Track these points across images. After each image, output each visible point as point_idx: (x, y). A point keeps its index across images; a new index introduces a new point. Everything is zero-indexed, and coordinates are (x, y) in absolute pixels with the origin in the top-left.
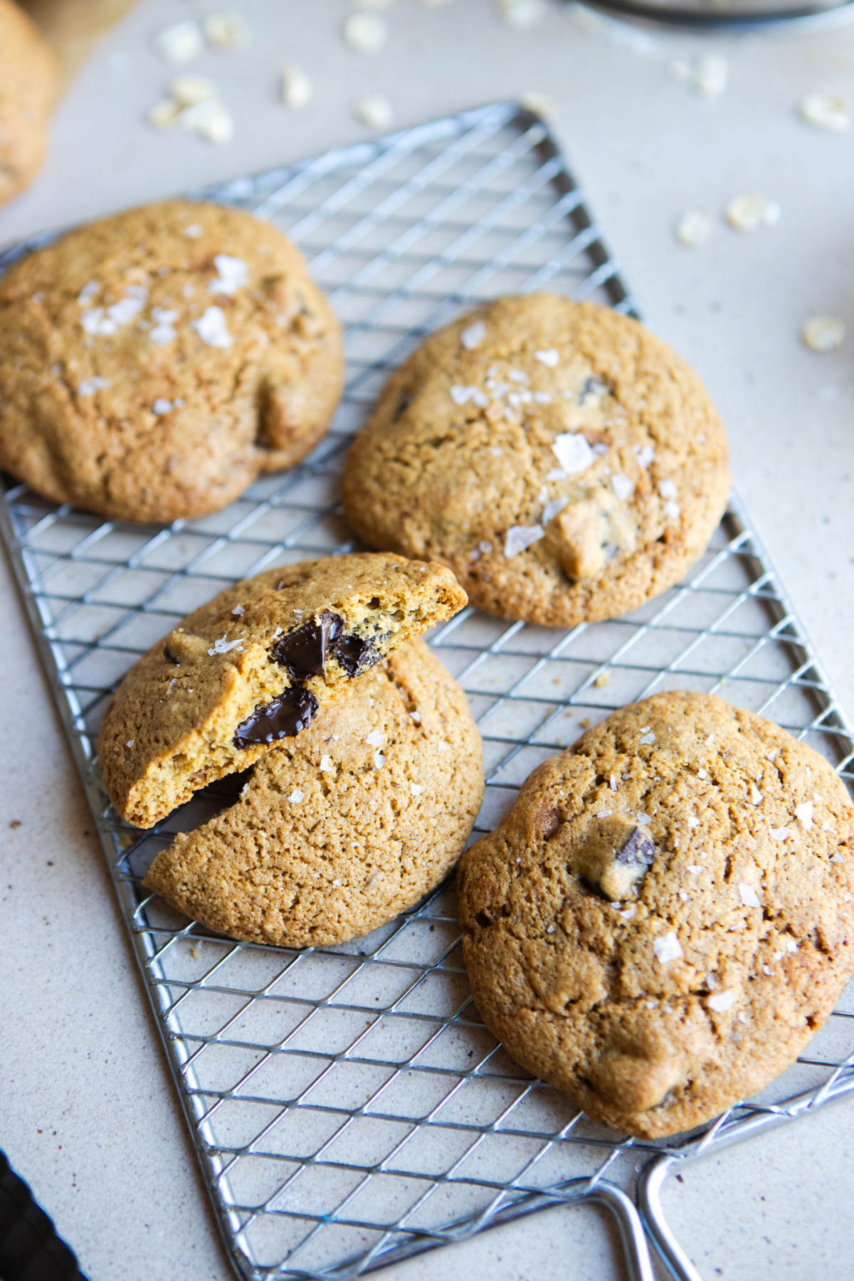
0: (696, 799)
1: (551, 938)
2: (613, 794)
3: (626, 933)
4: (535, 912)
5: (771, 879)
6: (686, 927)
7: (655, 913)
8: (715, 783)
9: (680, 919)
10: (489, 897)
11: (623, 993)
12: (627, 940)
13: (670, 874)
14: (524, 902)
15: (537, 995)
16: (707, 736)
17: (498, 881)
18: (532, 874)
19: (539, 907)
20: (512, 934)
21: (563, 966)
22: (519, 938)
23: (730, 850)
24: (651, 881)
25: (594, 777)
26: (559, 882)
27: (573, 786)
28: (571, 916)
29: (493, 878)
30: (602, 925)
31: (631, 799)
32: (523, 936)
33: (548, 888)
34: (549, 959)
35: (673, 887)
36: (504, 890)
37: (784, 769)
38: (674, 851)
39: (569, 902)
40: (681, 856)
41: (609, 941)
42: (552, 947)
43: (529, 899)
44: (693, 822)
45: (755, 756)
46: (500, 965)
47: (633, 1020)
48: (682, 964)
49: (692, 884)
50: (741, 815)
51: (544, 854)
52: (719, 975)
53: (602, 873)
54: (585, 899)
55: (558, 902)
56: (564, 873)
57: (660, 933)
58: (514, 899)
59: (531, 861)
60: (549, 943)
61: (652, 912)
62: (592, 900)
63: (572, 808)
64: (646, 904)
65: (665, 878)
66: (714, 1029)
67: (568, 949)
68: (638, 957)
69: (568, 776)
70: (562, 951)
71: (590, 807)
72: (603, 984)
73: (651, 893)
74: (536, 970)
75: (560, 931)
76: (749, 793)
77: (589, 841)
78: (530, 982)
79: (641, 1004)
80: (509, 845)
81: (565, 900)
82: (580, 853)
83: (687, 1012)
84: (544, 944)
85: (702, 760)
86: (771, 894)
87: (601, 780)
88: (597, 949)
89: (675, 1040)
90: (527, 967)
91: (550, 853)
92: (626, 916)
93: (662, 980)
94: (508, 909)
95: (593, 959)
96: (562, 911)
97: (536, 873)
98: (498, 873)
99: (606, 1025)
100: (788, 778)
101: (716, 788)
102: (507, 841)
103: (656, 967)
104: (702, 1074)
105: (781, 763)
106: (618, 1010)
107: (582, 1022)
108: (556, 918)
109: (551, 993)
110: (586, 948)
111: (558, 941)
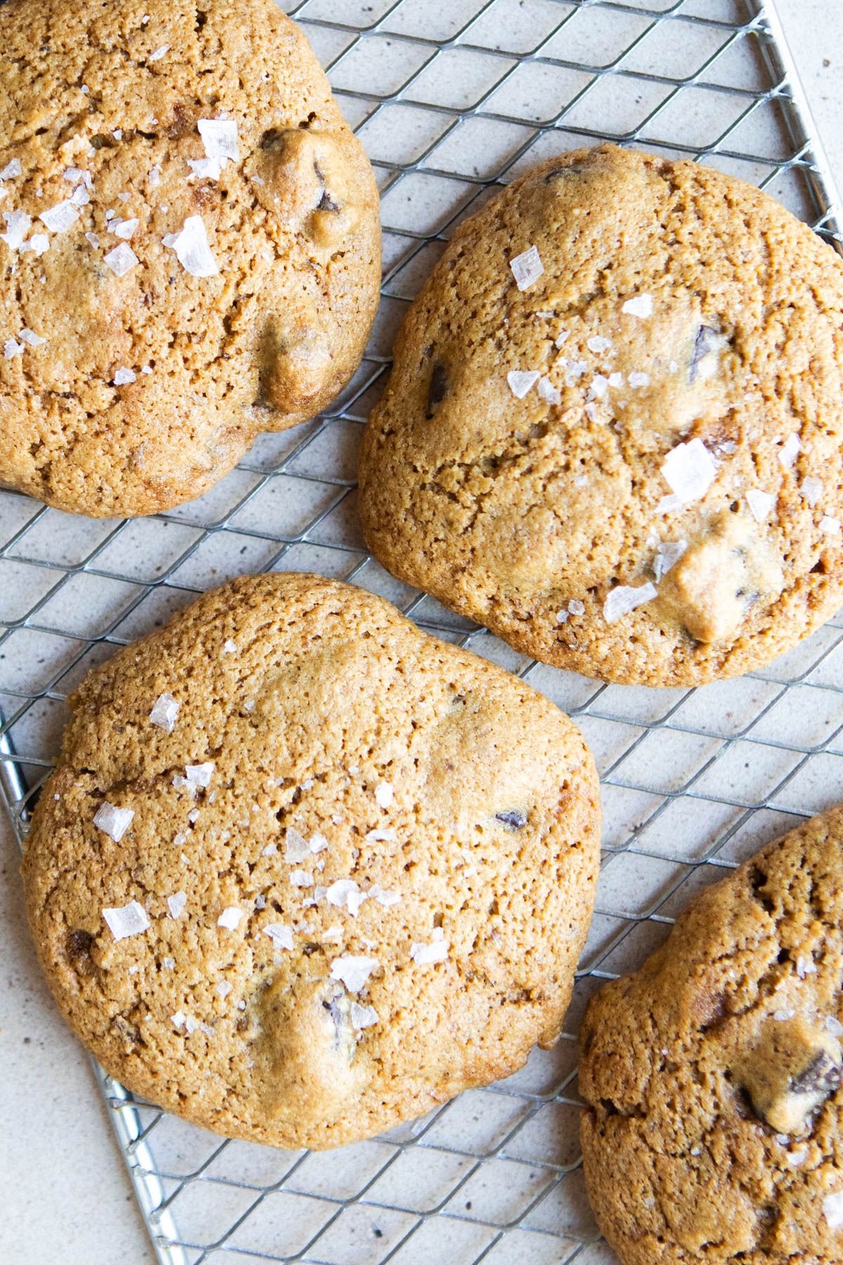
1: (695, 1162)
2: (799, 985)
3: (790, 1179)
4: (678, 1125)
10: (621, 1086)
11: (775, 1248)
12: (790, 1189)
14: (665, 1108)
15: (667, 1224)
17: (635, 1068)
18: (679, 1074)
19: (683, 1120)
20: (645, 1141)
21: (704, 1204)
22: (652, 1150)
25: (777, 953)
26: (714, 1092)
27: (748, 963)
28: (722, 1142)
29: (628, 1062)
30: (761, 1164)
31: (822, 994)
32: (659, 1150)
33: (699, 1098)
34: (688, 1188)
36: (642, 1084)
39: (723, 1122)
41: (768, 1187)
42: (694, 1174)
43: (671, 1105)
51: (699, 1052)
53: (770, 1105)
54: (745, 1125)
55: (709, 1120)
56: (722, 1080)
58: (652, 1102)
59: (680, 1057)
60: (692, 1167)
61: (826, 1159)
62: (753, 1128)
63: (742, 998)
64: (820, 1146)
67: (715, 1183)
68: (800, 1213)
69: (743, 946)
70: (707, 1183)
71: (766, 1001)
72: (754, 1233)
74: (670, 1197)
75: (706, 1156)
77: (758, 1050)
78: (660, 1207)
80: (655, 1025)
81: (718, 1117)
82: (745, 1061)
84: (685, 1167)
87: (785, 957)
88: (751, 1189)
91: (707, 1053)
92: (792, 1160)
93: (826, 1243)
94: (644, 1109)
95: (744, 1201)
96: (712, 1131)
98: (636, 1057)
102: (651, 1016)
103: (822, 1229)
108: (703, 1139)
109: (685, 1230)
110: (737, 1185)
111: (703, 1168)
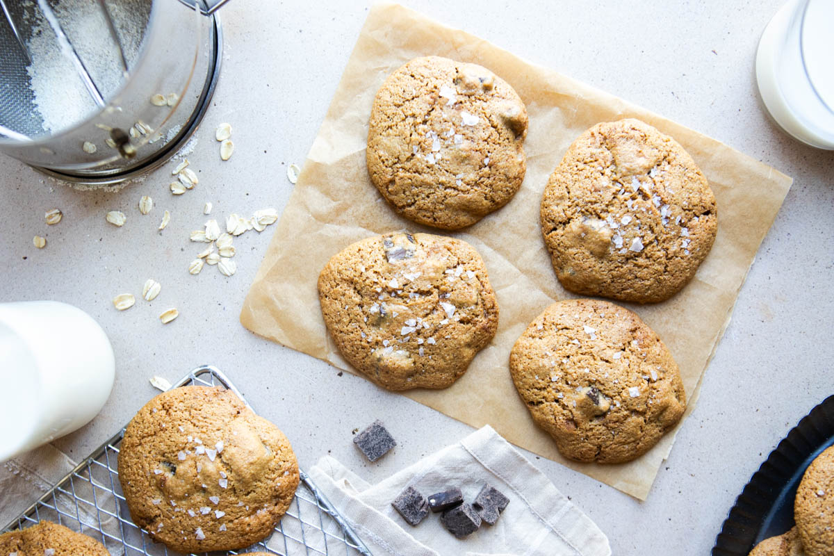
0: (576, 367)
5: (611, 345)
6: (626, 383)
7: (619, 394)
8: (568, 357)
9: (624, 385)
13: (606, 385)
16: (546, 354)
23: (599, 358)
24: (607, 392)
35: (611, 384)
37: (563, 326)
38: (596, 381)
40: (599, 378)
44: (587, 371)
45: (556, 337)
46: (618, 453)
47: (654, 410)
48: (640, 387)
49: (611, 377)
50: (584, 350)
52: (644, 373)
57: (628, 393)
65: (607, 387)
66: (661, 379)
73: (612, 393)
76: (574, 344)
79: (650, 406)
83: (655, 389)
85: (558, 359)
86: (616, 346)
89: (664, 396)
90: (624, 443)
97: (589, 434)
99: (651, 419)
100: (568, 326)
101: (571, 357)
104: (674, 386)
105: (560, 327)
106: (649, 415)
107: (648, 427)
